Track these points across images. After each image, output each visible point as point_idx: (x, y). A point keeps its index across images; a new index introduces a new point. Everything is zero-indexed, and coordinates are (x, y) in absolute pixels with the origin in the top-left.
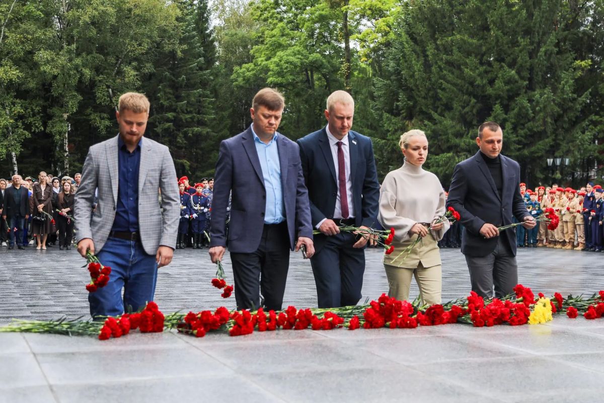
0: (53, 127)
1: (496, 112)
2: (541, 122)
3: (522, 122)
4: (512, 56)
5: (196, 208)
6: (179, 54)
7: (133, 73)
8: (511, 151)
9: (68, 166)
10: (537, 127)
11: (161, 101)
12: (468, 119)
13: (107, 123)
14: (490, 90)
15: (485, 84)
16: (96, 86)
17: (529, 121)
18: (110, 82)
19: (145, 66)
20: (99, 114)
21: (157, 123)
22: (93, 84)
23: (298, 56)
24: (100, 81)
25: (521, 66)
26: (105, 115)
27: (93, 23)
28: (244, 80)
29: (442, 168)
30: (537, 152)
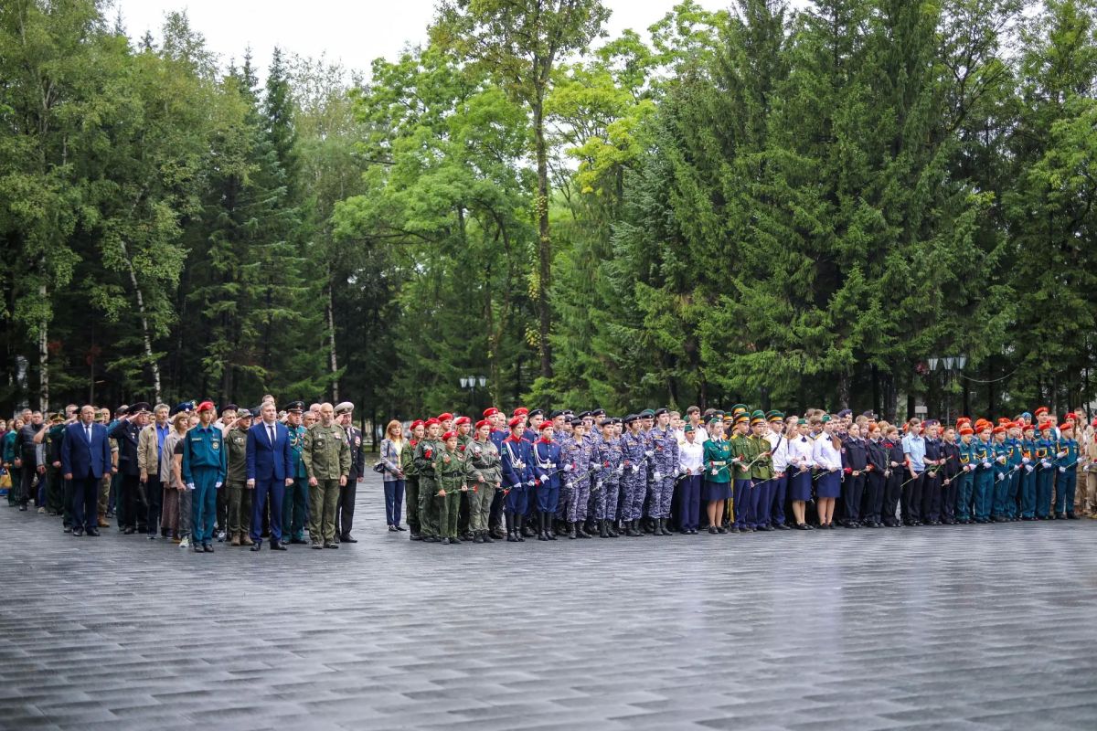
0: (26, 311)
1: (852, 281)
2: (927, 298)
3: (896, 297)
4: (872, 186)
5: (544, 466)
6: (247, 181)
7: (170, 213)
8: (878, 346)
9: (46, 381)
10: (922, 304)
11: (215, 263)
12: (799, 293)
13: (121, 302)
14: (839, 244)
15: (829, 234)
16: (102, 236)
17: (907, 295)
18: (127, 230)
19: (188, 202)
20: (105, 287)
21: (207, 302)
22: (97, 232)
23: (455, 183)
24: (110, 229)
25: (890, 201)
26: (117, 289)
27: (106, 126)
28: (353, 224)
29: (754, 377)
30: (920, 348)
